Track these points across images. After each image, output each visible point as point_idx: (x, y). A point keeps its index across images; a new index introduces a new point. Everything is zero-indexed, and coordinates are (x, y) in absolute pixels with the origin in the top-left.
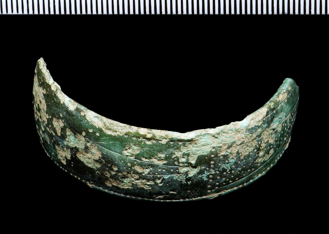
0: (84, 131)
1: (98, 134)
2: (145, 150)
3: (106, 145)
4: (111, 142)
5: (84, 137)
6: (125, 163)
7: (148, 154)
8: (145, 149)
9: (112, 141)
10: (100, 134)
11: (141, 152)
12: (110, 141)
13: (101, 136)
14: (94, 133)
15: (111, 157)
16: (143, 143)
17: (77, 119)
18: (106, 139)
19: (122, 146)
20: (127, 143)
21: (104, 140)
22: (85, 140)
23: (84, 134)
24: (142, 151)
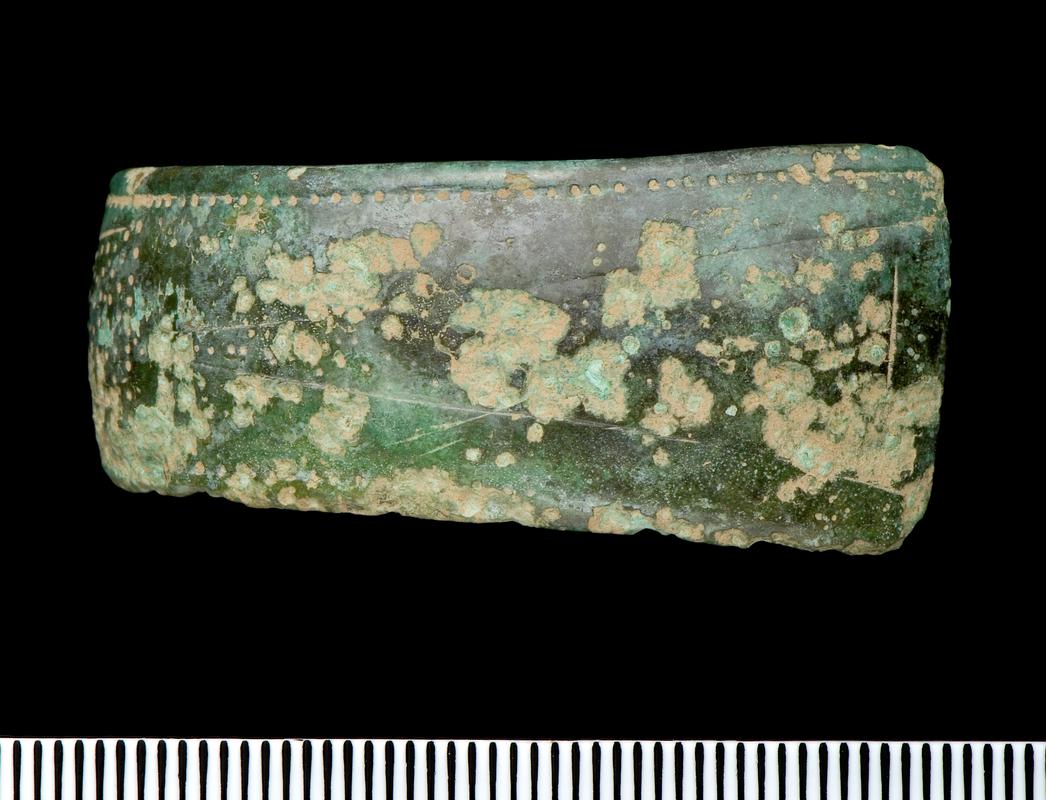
0: (534, 446)
1: (473, 454)
2: (292, 430)
3: (435, 419)
4: (416, 437)
5: (532, 421)
6: (356, 360)
7: (283, 416)
8: (296, 437)
9: (412, 443)
10: (463, 459)
11: (306, 422)
12: (419, 439)
13: (460, 449)
14: (488, 454)
15: (409, 372)
16: (304, 460)
17: (575, 484)
18: (439, 444)
19: (374, 435)
20: (357, 449)
21: (444, 437)
22: (526, 409)
23: (535, 434)
24: (301, 425)
